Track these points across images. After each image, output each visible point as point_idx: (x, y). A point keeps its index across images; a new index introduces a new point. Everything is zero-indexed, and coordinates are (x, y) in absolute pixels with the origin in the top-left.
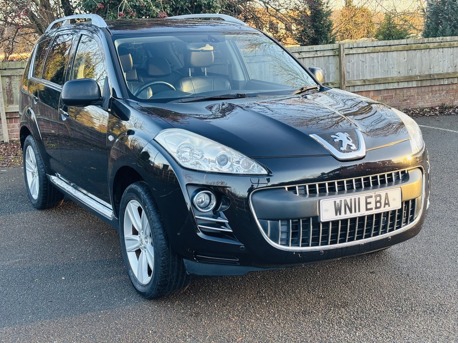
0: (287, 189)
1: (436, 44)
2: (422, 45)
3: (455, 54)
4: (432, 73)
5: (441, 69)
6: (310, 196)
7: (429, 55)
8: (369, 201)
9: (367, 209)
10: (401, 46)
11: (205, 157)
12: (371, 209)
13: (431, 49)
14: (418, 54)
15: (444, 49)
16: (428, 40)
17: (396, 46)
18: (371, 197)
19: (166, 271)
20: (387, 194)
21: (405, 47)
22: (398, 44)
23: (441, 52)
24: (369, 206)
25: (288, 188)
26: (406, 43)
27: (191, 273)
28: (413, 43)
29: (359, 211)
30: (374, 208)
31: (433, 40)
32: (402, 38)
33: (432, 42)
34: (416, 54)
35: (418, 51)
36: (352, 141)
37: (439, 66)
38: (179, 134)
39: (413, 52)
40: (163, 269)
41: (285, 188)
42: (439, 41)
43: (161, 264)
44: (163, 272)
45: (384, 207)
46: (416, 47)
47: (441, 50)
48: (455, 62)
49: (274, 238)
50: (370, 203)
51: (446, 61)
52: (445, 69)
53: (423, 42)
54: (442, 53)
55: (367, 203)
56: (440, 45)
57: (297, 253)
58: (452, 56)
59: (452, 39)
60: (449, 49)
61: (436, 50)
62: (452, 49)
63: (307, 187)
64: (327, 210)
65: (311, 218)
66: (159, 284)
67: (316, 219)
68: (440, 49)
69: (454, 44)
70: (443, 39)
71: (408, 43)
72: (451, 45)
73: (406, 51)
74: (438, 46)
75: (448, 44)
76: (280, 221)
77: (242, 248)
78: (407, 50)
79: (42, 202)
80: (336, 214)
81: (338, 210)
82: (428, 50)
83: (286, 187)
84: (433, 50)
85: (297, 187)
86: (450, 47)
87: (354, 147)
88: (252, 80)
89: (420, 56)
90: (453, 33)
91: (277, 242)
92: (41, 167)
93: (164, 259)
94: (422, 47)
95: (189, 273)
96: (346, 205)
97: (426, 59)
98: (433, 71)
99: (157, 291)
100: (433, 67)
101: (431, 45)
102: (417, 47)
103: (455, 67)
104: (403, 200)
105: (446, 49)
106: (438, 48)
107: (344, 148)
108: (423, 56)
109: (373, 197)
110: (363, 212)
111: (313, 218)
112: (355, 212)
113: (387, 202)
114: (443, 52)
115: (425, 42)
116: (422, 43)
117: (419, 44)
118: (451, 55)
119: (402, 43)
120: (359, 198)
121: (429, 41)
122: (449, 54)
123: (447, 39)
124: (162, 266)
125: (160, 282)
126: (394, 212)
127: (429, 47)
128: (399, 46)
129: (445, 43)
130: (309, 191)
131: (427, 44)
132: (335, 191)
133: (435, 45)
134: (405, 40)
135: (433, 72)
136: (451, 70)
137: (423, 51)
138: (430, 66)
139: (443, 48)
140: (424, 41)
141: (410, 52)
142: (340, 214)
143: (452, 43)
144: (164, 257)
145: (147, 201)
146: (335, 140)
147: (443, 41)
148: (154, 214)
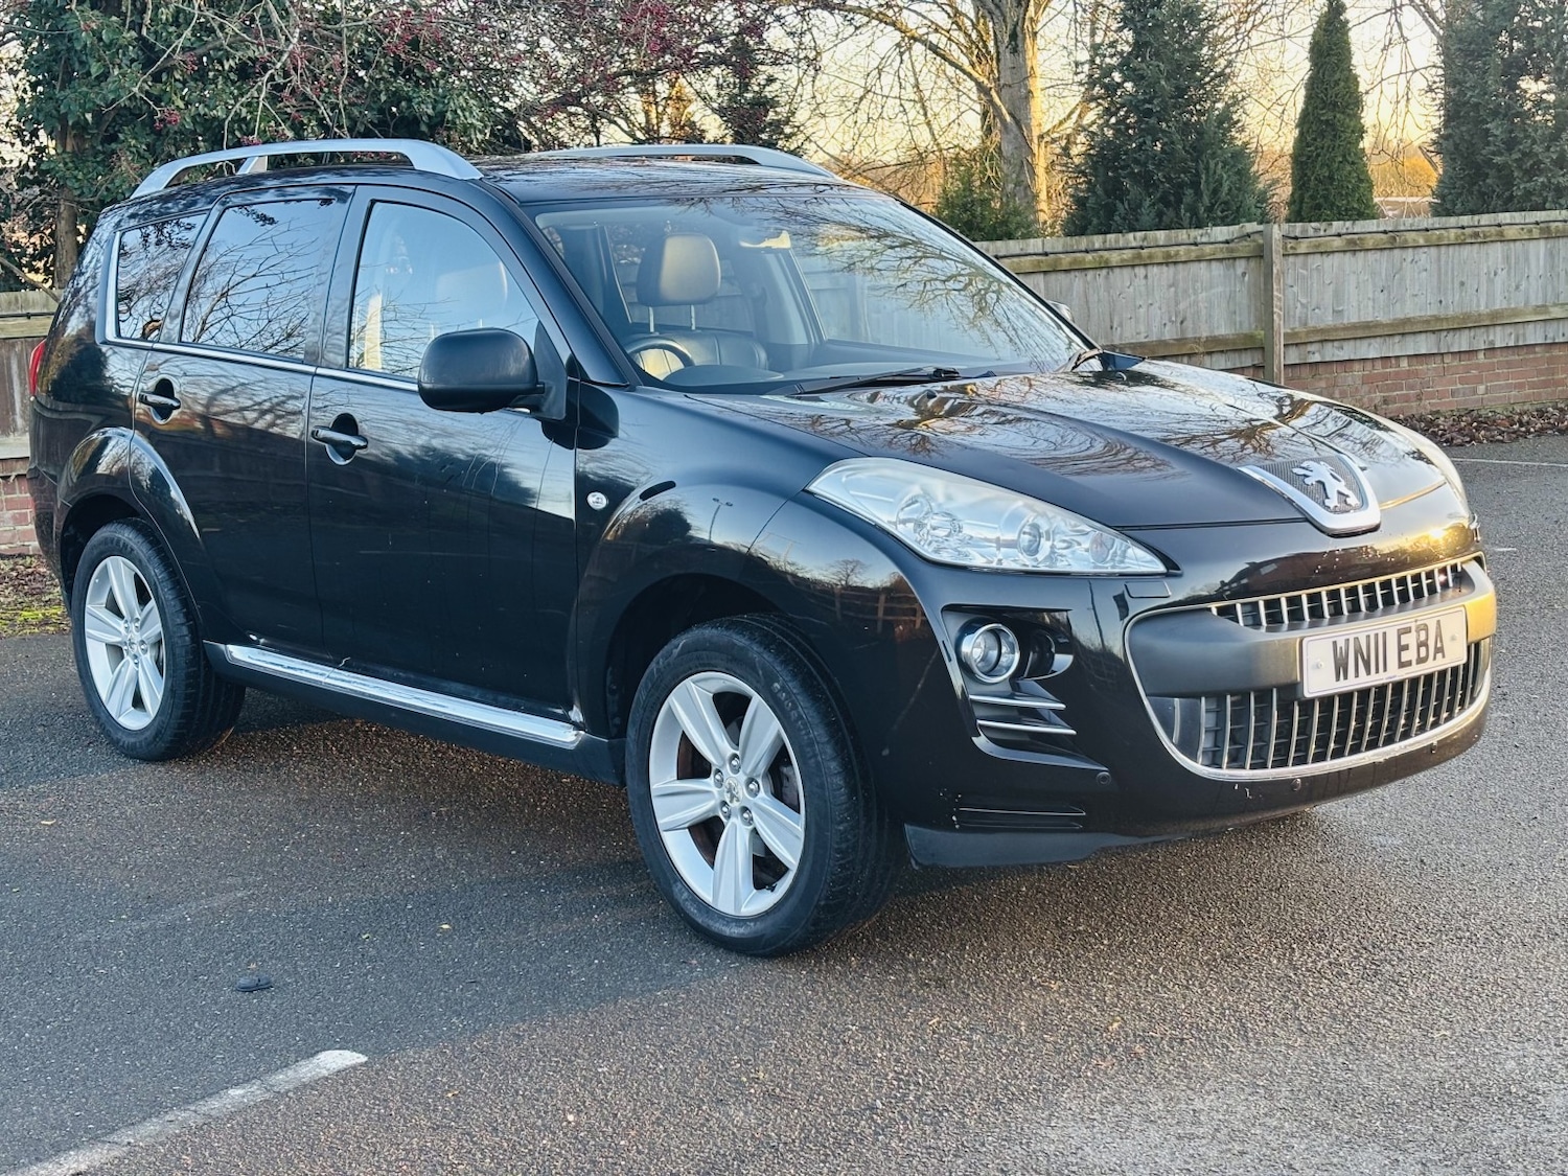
0: (1214, 611)
1: (1128, 254)
2: (1089, 257)
3: (1181, 284)
4: (1116, 342)
5: (1142, 328)
6: (1269, 630)
7: (1108, 289)
8: (1405, 640)
9: (1402, 665)
10: (1029, 258)
11: (967, 531)
12: (1409, 663)
13: (1112, 268)
14: (1075, 284)
15: (1150, 268)
16: (1105, 242)
17: (1015, 260)
18: (1408, 631)
19: (848, 862)
20: (1438, 622)
21: (1039, 261)
22: (1018, 252)
23: (1142, 276)
24: (1406, 656)
25: (1218, 609)
26: (1041, 251)
27: (926, 863)
28: (1060, 249)
29: (1385, 670)
30: (1414, 662)
31: (1117, 241)
32: (1010, 236)
33: (1114, 246)
34: (1071, 284)
35: (1077, 273)
36: (1343, 483)
37: (1137, 322)
38: (888, 472)
39: (1061, 277)
40: (842, 859)
41: (1209, 610)
42: (1134, 244)
43: (837, 843)
44: (841, 866)
45: (1435, 658)
46: (1071, 264)
47: (1140, 271)
48: (1182, 306)
49: (1188, 746)
50: (1406, 647)
51: (1157, 305)
52: (1155, 330)
53: (1090, 247)
54: (1144, 282)
55: (1402, 648)
56: (1139, 256)
57: (1243, 785)
58: (1173, 289)
59: (1170, 239)
60: (1165, 268)
61: (1126, 272)
62: (1172, 267)
63: (1261, 605)
64: (1318, 667)
65: (1275, 691)
66: (822, 903)
67: (1290, 691)
68: (1137, 269)
69: (1177, 254)
70: (1145, 239)
71: (1048, 250)
72: (1168, 255)
73: (1042, 276)
74: (1134, 258)
75: (1160, 255)
76: (1203, 699)
77: (1104, 778)
78: (1045, 272)
79: (175, 735)
80: (1338, 679)
81: (1341, 668)
82: (1104, 272)
83: (1213, 607)
84: (1117, 271)
85: (1239, 607)
86: (1167, 264)
87: (1353, 500)
88: (831, 341)
89: (1082, 289)
90: (1161, 221)
91: (1193, 757)
92: (178, 621)
93: (845, 830)
94: (1090, 262)
95: (917, 863)
96: (1358, 651)
97: (1099, 300)
98: (1121, 335)
99: (813, 925)
100: (1121, 325)
101: (1115, 257)
102: (1075, 261)
103: (1182, 322)
104: (1470, 640)
105: (1155, 269)
106: (1133, 266)
107: (1333, 502)
108: (1091, 291)
109: (1413, 630)
110: (1394, 673)
111: (1280, 688)
112: (1377, 671)
113: (1439, 645)
114: (1146, 277)
115: (1097, 246)
116: (1087, 252)
117: (1078, 255)
118: (1170, 286)
119: (1032, 252)
120: (1385, 633)
121: (1108, 246)
122: (1164, 283)
123: (1156, 240)
124: (839, 851)
125: (827, 898)
126: (1455, 670)
127: (1107, 261)
128: (1023, 259)
129: (1153, 250)
130: (1267, 615)
131: (1101, 253)
132: (1323, 617)
133: (1125, 257)
134: (1039, 241)
135: (1121, 339)
136: (1169, 334)
137: (1090, 274)
138: (1112, 322)
139: (1145, 265)
140: (1094, 244)
141: (1053, 277)
142: (1346, 678)
143: (1172, 250)
144: (846, 824)
145: (779, 669)
146: (1307, 481)
147: (1145, 244)
148: (808, 705)
